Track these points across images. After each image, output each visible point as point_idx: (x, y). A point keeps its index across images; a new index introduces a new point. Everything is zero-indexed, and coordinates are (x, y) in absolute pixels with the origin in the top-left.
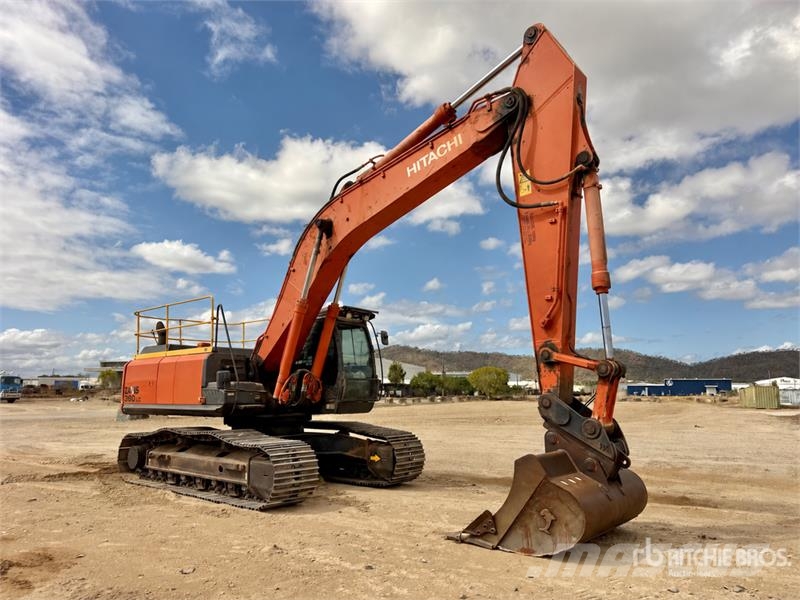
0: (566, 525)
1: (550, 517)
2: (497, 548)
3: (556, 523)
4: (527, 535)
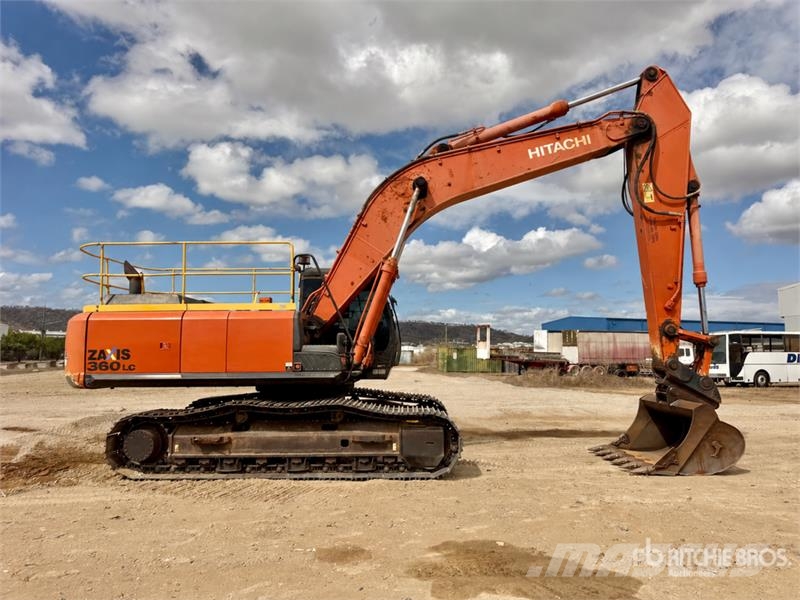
0: (730, 450)
1: (718, 446)
2: (678, 475)
3: (723, 451)
4: (701, 461)
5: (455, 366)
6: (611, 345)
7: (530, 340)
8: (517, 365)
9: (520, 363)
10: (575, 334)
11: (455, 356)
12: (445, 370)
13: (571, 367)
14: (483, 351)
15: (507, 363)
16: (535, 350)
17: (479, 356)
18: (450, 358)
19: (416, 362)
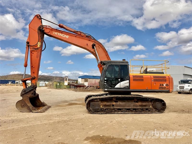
5: (58, 87)
6: (95, 82)
7: (77, 80)
8: (74, 86)
9: (75, 86)
10: (87, 79)
11: (58, 84)
12: (55, 87)
13: (86, 87)
14: (66, 83)
15: (71, 86)
16: (78, 83)
17: (65, 84)
18: (57, 85)
19: (46, 86)
